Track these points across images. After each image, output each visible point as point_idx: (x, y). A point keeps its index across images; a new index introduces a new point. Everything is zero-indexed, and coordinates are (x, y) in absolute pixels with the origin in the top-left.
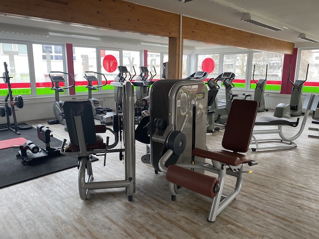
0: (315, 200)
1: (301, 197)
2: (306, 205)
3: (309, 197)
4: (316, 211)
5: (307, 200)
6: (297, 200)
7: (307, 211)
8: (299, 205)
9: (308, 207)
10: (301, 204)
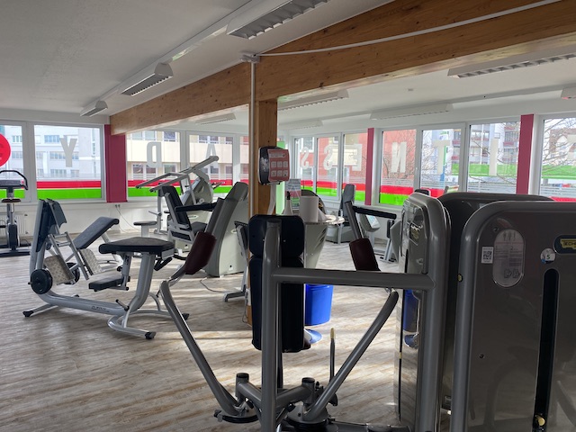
0: (31, 394)
1: (5, 403)
2: (23, 410)
3: (18, 394)
4: (46, 410)
5: (19, 402)
6: (5, 413)
7: (34, 418)
8: (14, 418)
9: (29, 412)
10: (16, 414)
